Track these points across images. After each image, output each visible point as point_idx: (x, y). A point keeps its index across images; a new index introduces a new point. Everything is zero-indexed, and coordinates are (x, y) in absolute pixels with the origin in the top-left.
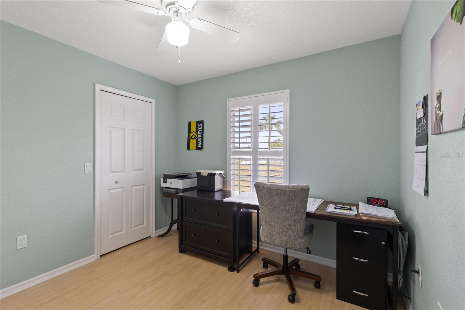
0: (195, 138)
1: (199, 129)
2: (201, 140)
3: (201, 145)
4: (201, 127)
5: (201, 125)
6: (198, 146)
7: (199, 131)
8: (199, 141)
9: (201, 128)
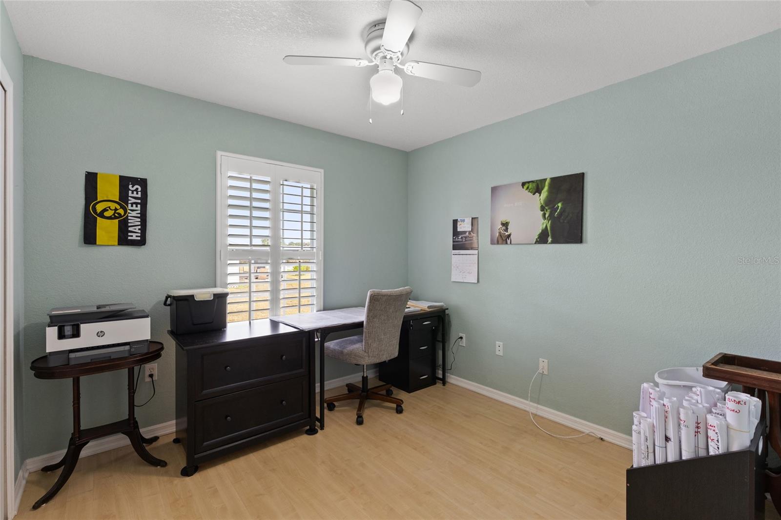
0: (115, 218)
1: (131, 197)
2: (139, 223)
3: (139, 235)
4: (140, 193)
5: (137, 189)
6: (129, 238)
7: (129, 202)
8: (129, 225)
9: (139, 195)
